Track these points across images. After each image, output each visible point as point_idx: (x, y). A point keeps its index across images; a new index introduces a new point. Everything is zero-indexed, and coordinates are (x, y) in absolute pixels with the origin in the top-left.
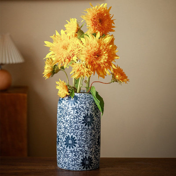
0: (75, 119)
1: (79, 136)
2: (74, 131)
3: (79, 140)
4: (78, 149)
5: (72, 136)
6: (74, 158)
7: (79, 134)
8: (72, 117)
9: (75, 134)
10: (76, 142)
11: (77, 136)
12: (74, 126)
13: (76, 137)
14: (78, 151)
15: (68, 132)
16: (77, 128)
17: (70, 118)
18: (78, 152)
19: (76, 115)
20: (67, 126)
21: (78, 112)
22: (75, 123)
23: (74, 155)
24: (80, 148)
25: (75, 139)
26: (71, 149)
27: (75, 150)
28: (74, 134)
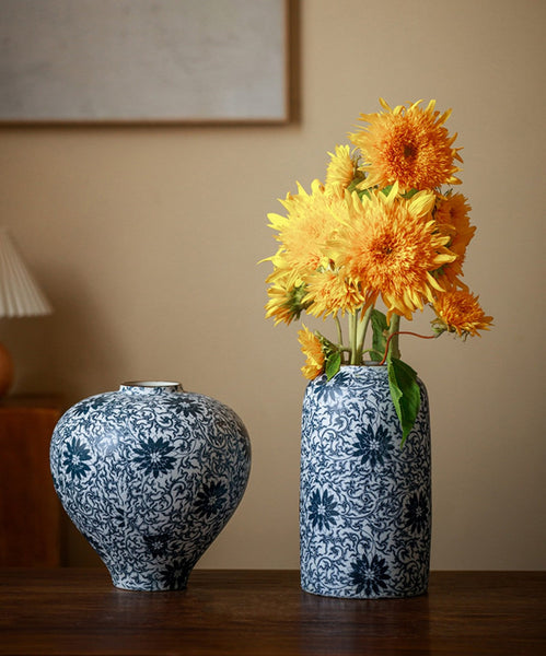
0: (335, 442)
1: (345, 493)
2: (330, 476)
3: (344, 506)
4: (342, 531)
5: (326, 492)
6: (331, 557)
7: (344, 487)
8: (327, 436)
9: (334, 486)
10: (336, 509)
11: (338, 491)
12: (332, 462)
13: (336, 496)
14: (343, 537)
15: (317, 481)
16: (338, 468)
17: (321, 439)
18: (342, 541)
19: (336, 428)
20: (314, 461)
21: (342, 422)
22: (333, 453)
23: (332, 549)
24: (348, 530)
25: (333, 501)
26: (322, 533)
27: (335, 536)
28: (330, 487)
